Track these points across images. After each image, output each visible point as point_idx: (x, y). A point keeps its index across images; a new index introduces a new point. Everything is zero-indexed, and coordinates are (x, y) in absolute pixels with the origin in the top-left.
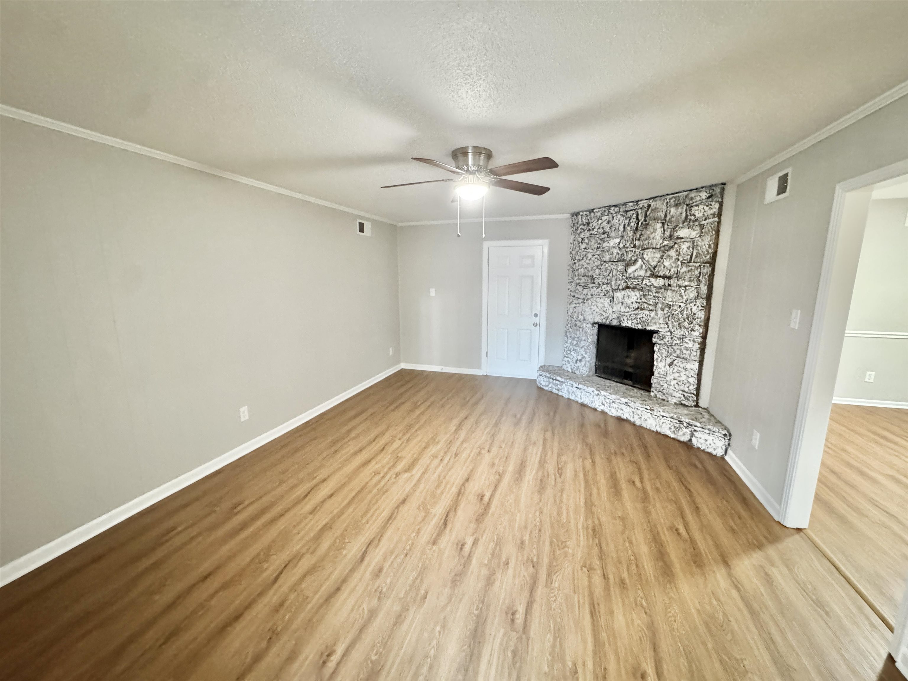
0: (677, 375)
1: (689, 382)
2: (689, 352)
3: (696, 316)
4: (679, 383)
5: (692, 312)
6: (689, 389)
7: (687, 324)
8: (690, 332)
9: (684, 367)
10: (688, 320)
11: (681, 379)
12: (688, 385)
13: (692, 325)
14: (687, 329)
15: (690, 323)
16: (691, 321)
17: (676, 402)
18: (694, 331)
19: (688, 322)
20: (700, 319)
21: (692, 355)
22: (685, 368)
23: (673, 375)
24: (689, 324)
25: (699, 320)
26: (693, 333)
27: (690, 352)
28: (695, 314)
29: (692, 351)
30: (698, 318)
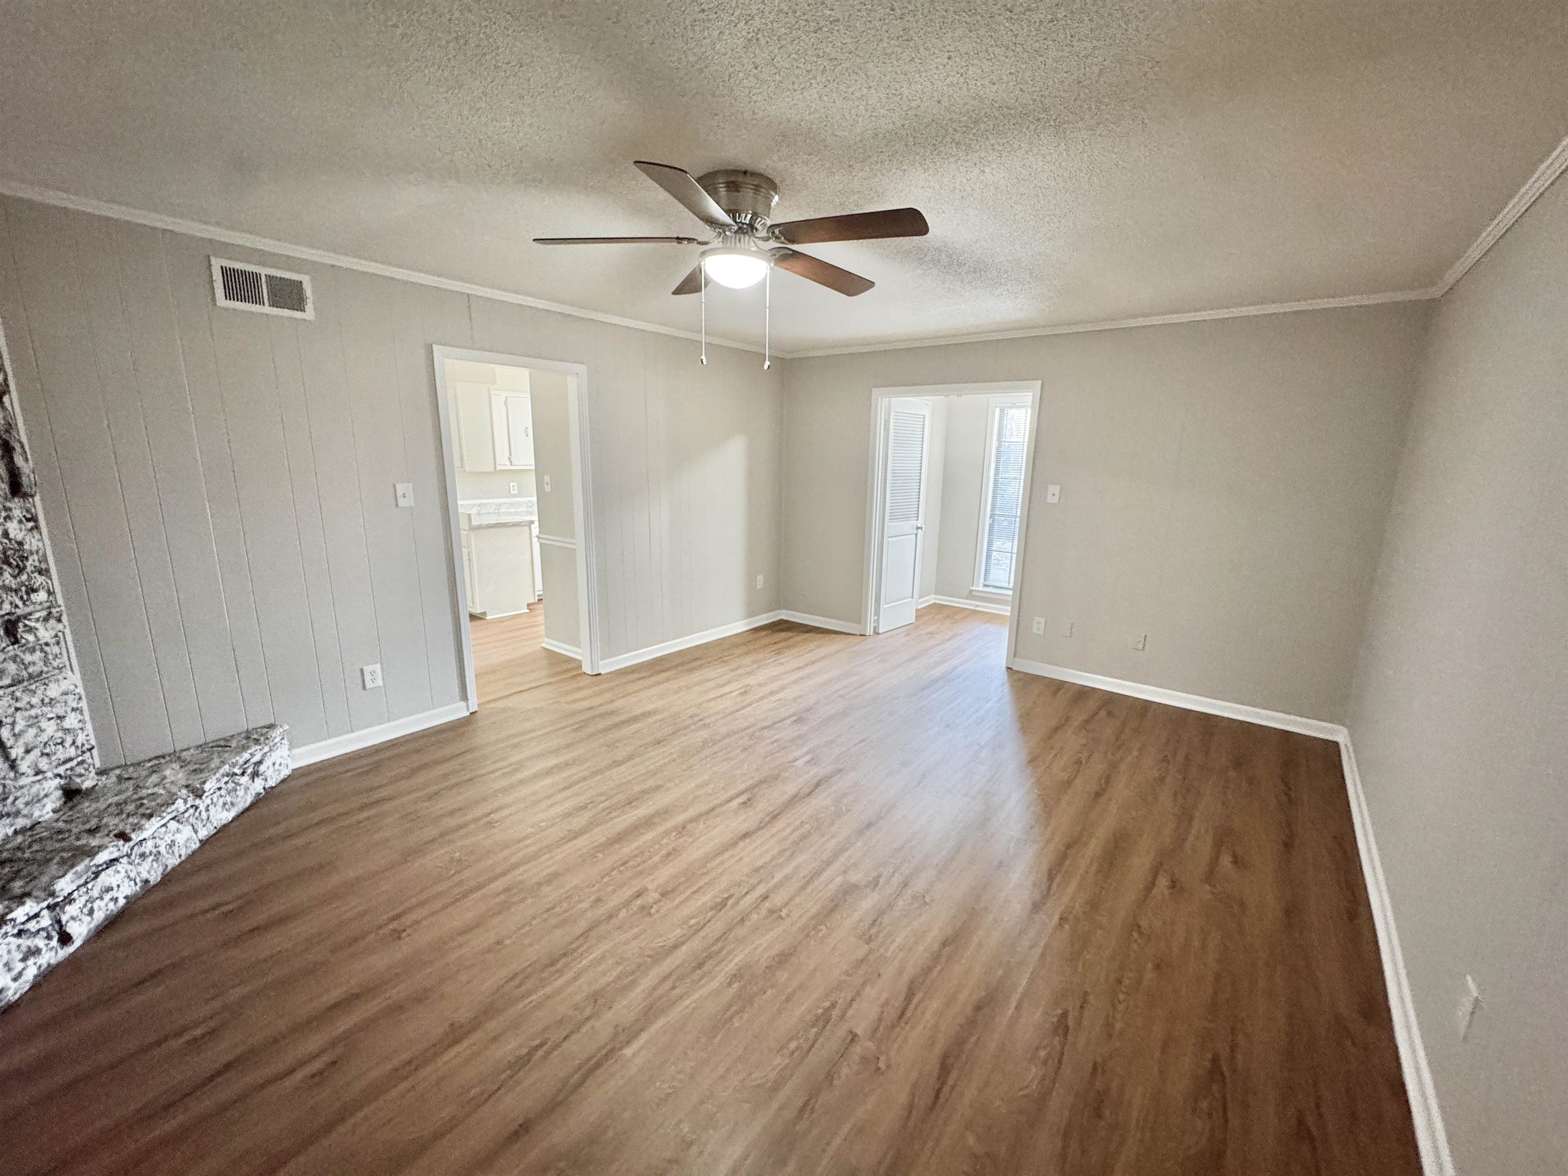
0: (32, 731)
1: (67, 731)
2: (38, 654)
3: (27, 547)
4: (47, 751)
5: (10, 540)
6: (77, 747)
7: (9, 576)
8: (25, 597)
9: (42, 701)
10: (10, 565)
11: (44, 737)
12: (69, 740)
13: (24, 577)
14: (16, 591)
15: (17, 571)
16: (18, 566)
17: (54, 806)
18: (34, 591)
19: (10, 571)
20: (37, 552)
21: (50, 657)
22: (47, 700)
23: (21, 742)
24: (15, 577)
25: (35, 557)
26: (33, 596)
27: (42, 650)
28: (20, 544)
29: (47, 649)
30: (32, 554)
